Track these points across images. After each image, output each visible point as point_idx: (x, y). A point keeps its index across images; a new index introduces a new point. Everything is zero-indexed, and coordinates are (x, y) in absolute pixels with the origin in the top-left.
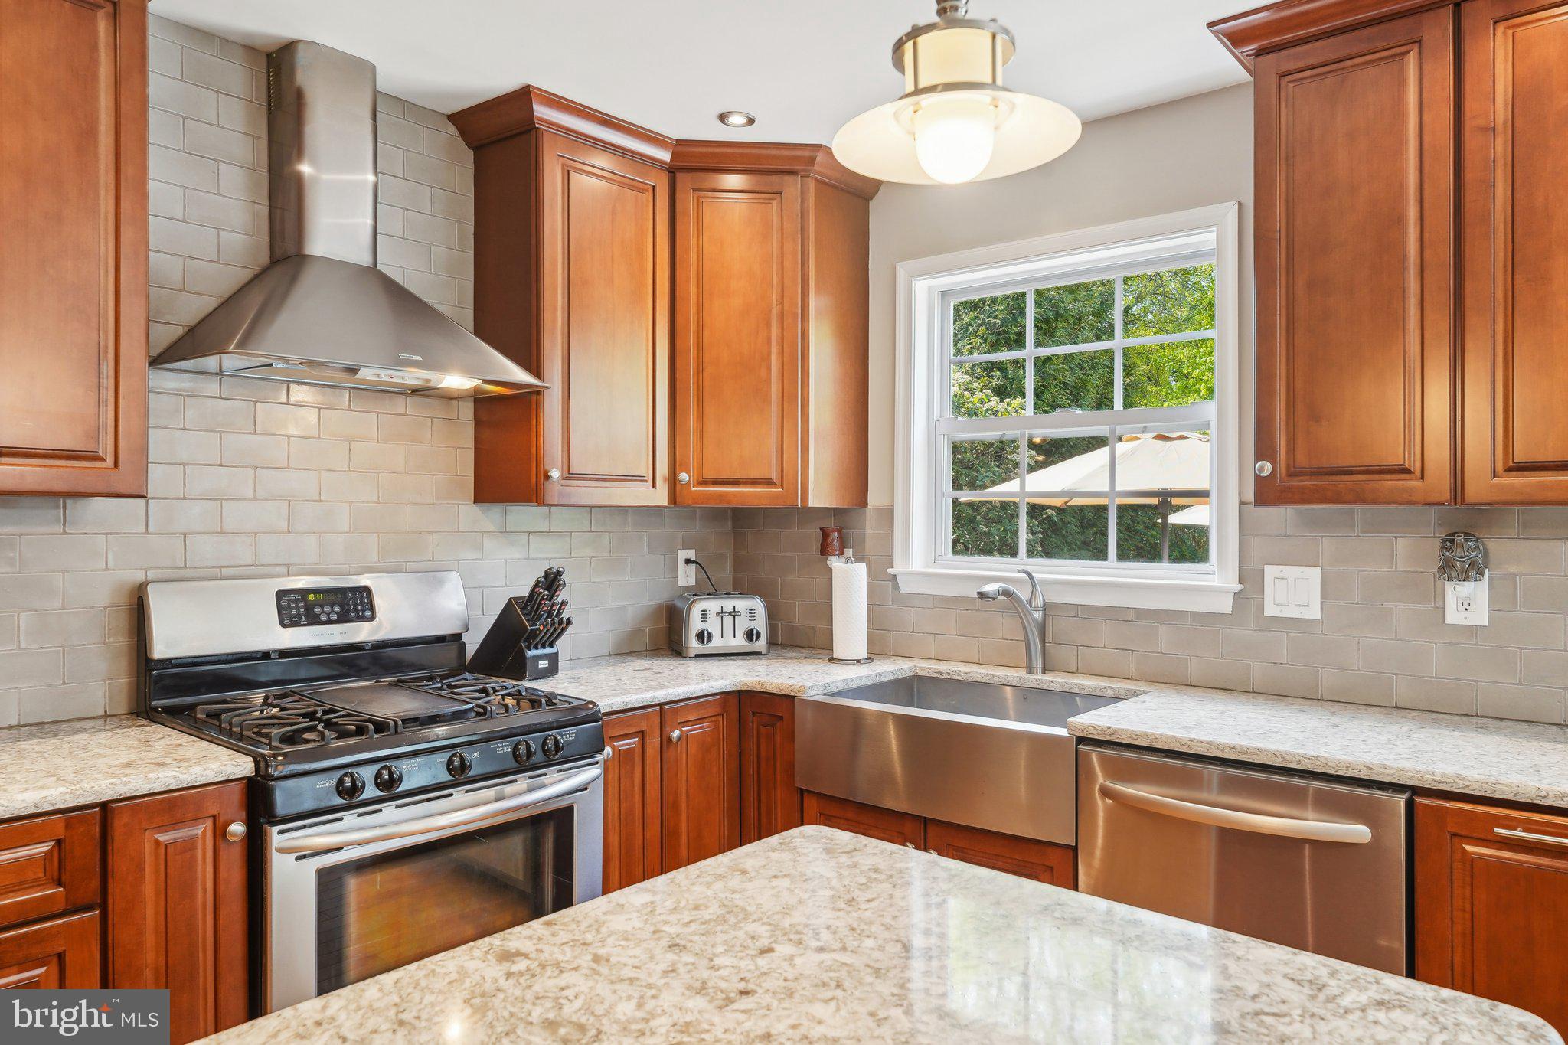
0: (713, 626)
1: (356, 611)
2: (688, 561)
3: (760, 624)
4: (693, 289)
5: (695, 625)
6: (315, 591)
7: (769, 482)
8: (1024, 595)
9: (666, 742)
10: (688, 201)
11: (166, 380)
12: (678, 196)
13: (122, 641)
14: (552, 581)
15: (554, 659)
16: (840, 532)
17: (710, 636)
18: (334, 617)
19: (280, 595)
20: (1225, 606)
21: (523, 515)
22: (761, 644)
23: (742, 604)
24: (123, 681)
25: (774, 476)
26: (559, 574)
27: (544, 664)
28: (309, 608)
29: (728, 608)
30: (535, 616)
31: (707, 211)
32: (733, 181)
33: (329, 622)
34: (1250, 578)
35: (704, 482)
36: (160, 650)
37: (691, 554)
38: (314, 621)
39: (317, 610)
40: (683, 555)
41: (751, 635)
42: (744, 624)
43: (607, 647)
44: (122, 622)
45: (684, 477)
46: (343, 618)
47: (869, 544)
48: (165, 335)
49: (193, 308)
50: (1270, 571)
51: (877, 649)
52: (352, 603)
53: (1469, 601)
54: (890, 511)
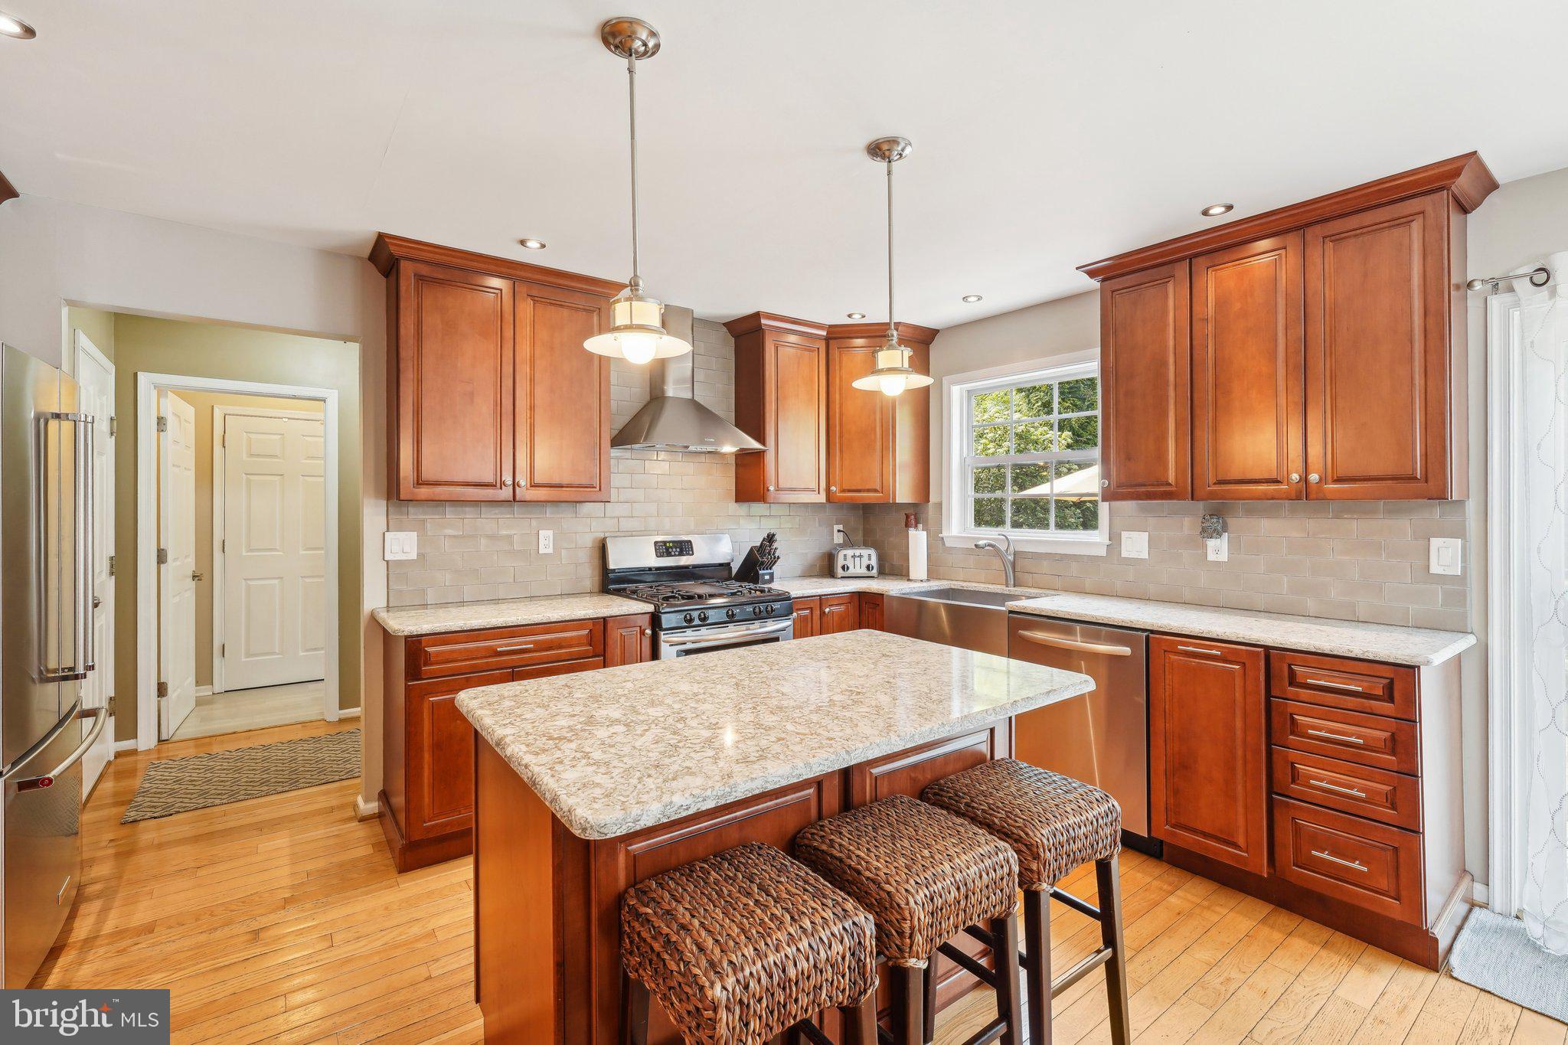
0: (849, 563)
1: (686, 551)
2: (839, 531)
3: (874, 562)
4: (837, 396)
5: (840, 562)
6: (670, 542)
7: (876, 491)
8: (1003, 547)
9: (822, 613)
10: (835, 353)
11: (615, 452)
12: (830, 351)
13: (597, 562)
14: (771, 538)
15: (772, 575)
16: (915, 515)
17: (848, 568)
18: (677, 553)
19: (656, 543)
20: (1103, 552)
21: (757, 508)
22: (875, 572)
23: (865, 552)
24: (597, 579)
25: (878, 488)
26: (774, 535)
27: (767, 577)
28: (667, 549)
29: (857, 554)
30: (763, 555)
31: (845, 358)
33: (675, 555)
34: (1114, 538)
35: (843, 491)
36: (612, 566)
37: (841, 527)
38: (669, 554)
39: (670, 550)
40: (836, 527)
41: (868, 567)
42: (865, 562)
43: (799, 573)
44: (597, 554)
45: (833, 488)
46: (681, 554)
47: (930, 522)
48: (616, 434)
50: (1125, 534)
51: (932, 574)
52: (684, 548)
53: (1218, 549)
54: (940, 504)
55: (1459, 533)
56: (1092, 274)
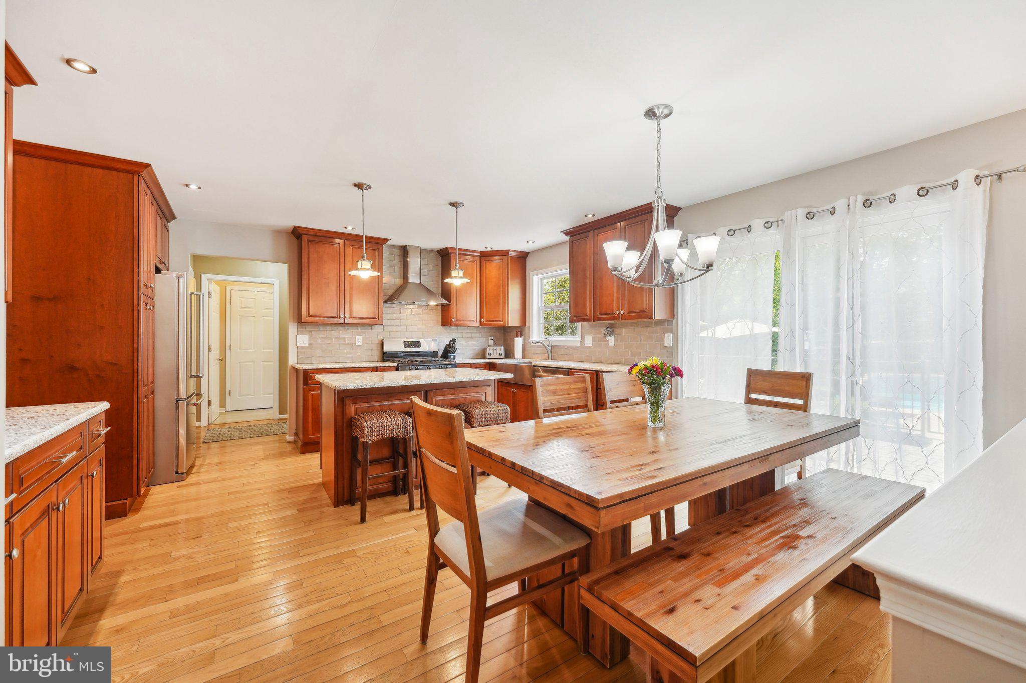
0: (492, 352)
1: (418, 346)
2: (491, 339)
3: (503, 352)
4: (485, 281)
5: (488, 352)
6: (410, 341)
7: (500, 321)
8: (546, 344)
10: (484, 263)
11: (387, 305)
12: (482, 262)
13: (380, 348)
14: (453, 341)
15: (455, 356)
16: (520, 331)
17: (491, 354)
19: (404, 342)
20: (579, 344)
21: (449, 328)
22: (503, 356)
23: (498, 348)
24: (380, 356)
25: (501, 320)
26: (455, 339)
27: (452, 357)
28: (409, 344)
29: (495, 348)
30: (450, 348)
31: (488, 265)
32: (497, 257)
33: (412, 347)
34: (582, 338)
35: (487, 321)
36: (386, 350)
37: (492, 338)
38: (410, 347)
39: (411, 345)
40: (490, 338)
41: (500, 354)
42: (498, 352)
43: (468, 357)
44: (380, 346)
45: (482, 320)
46: (415, 347)
47: (526, 335)
48: (386, 298)
49: (390, 293)
50: (585, 337)
51: (524, 357)
52: (417, 344)
53: (611, 340)
54: (529, 327)
55: (671, 332)
56: (566, 234)
